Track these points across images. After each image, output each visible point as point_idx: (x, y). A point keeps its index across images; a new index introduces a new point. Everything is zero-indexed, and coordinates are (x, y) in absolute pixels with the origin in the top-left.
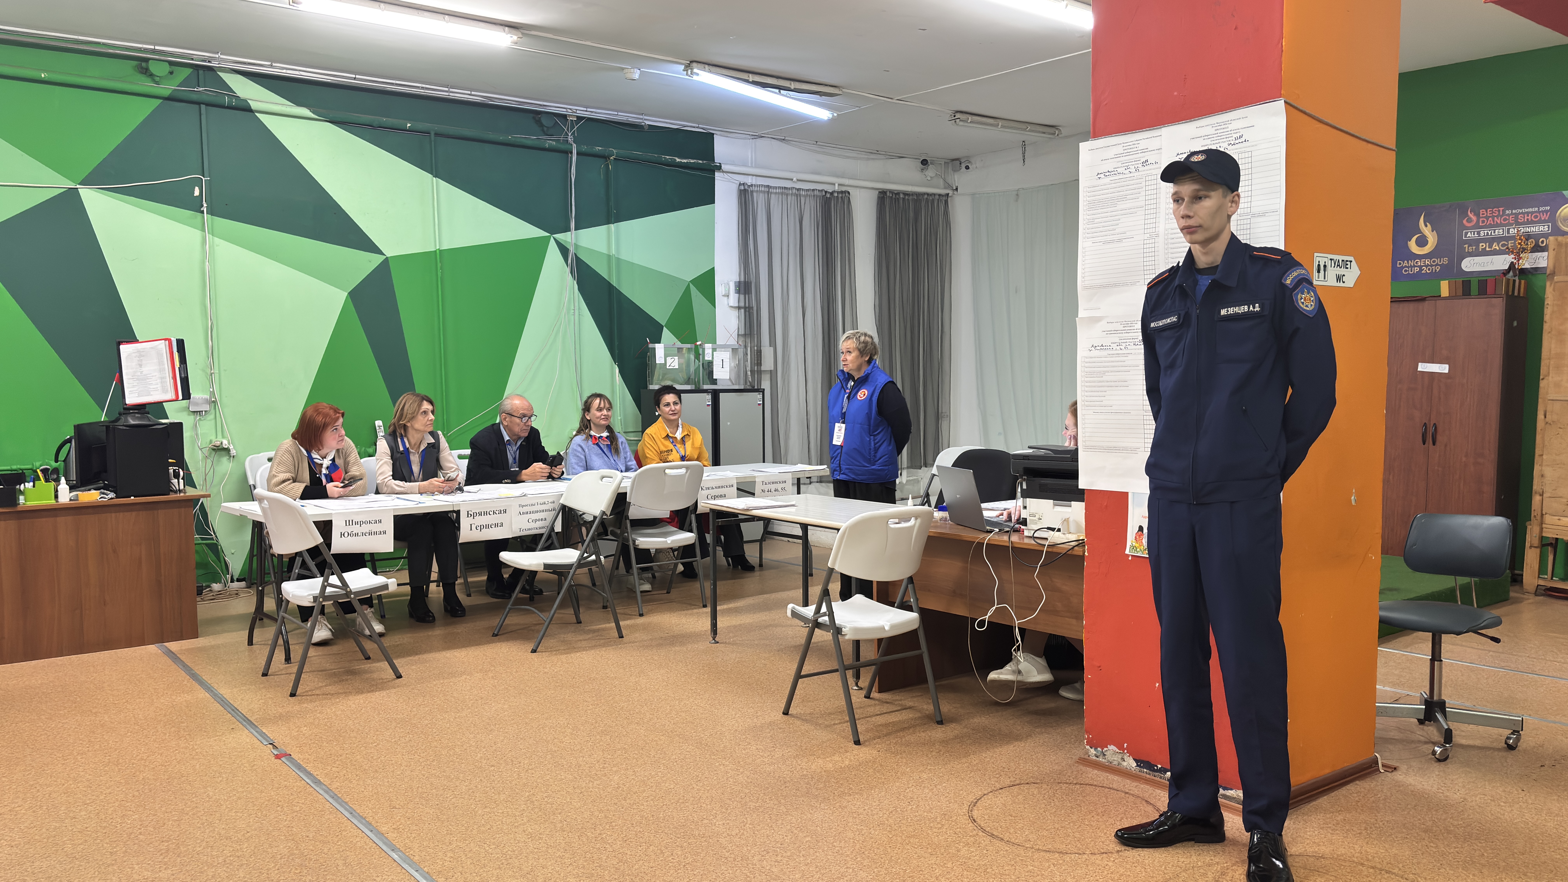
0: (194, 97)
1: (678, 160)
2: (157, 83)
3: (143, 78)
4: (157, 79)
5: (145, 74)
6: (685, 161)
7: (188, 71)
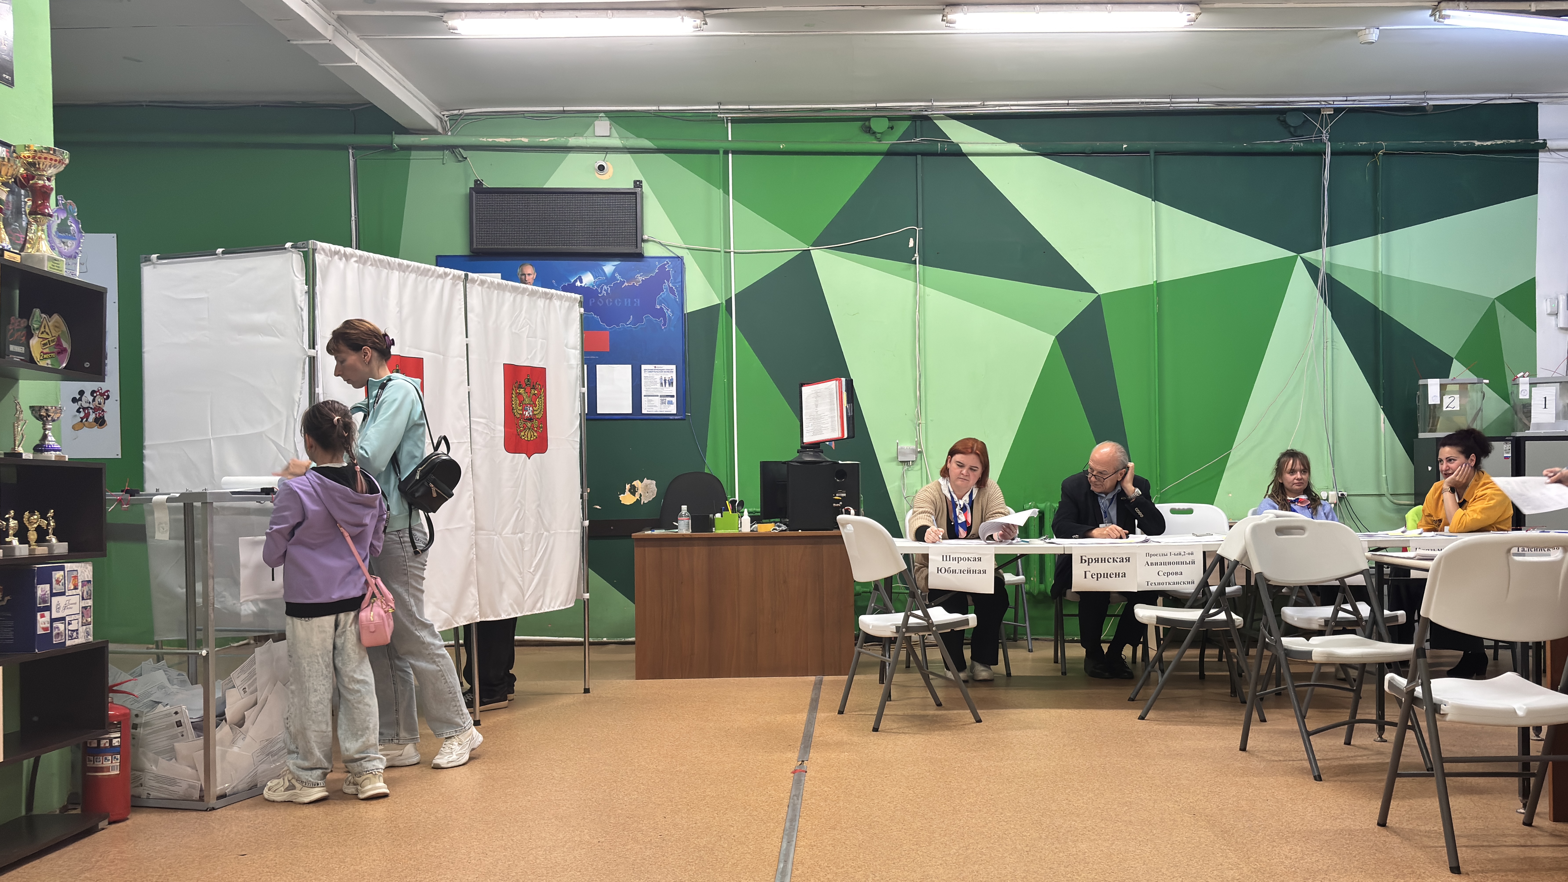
0: (910, 148)
1: (1477, 143)
2: (879, 140)
3: (867, 137)
4: (878, 136)
5: (869, 132)
6: (1489, 143)
7: (907, 124)
